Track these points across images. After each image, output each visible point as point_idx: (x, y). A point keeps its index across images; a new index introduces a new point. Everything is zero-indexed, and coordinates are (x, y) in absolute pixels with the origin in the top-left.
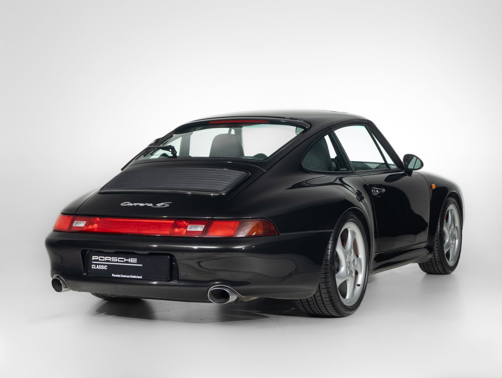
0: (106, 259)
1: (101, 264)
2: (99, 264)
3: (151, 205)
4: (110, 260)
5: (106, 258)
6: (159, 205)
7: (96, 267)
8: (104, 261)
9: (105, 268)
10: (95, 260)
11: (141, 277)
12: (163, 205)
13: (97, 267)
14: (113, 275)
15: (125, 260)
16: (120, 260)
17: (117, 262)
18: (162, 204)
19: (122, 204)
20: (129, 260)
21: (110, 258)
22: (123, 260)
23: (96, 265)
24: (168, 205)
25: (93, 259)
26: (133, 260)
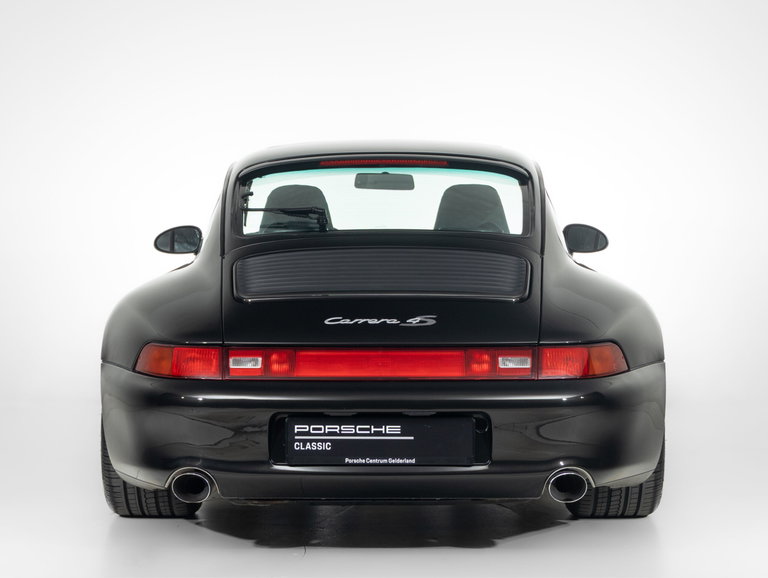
0: (327, 430)
1: (317, 441)
2: (311, 441)
3: (395, 321)
4: (337, 430)
5: (328, 428)
6: (414, 321)
7: (304, 446)
8: (324, 434)
9: (327, 447)
10: (299, 434)
11: (413, 461)
12: (421, 322)
13: (308, 446)
14: (347, 460)
15: (373, 429)
16: (360, 429)
17: (356, 434)
18: (418, 319)
19: (326, 322)
20: (383, 429)
21: (336, 428)
22: (370, 429)
23: (305, 442)
24: (434, 322)
25: (296, 430)
26: (392, 431)
